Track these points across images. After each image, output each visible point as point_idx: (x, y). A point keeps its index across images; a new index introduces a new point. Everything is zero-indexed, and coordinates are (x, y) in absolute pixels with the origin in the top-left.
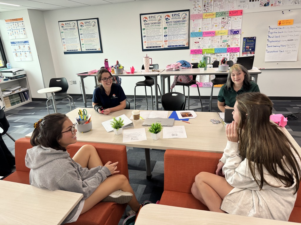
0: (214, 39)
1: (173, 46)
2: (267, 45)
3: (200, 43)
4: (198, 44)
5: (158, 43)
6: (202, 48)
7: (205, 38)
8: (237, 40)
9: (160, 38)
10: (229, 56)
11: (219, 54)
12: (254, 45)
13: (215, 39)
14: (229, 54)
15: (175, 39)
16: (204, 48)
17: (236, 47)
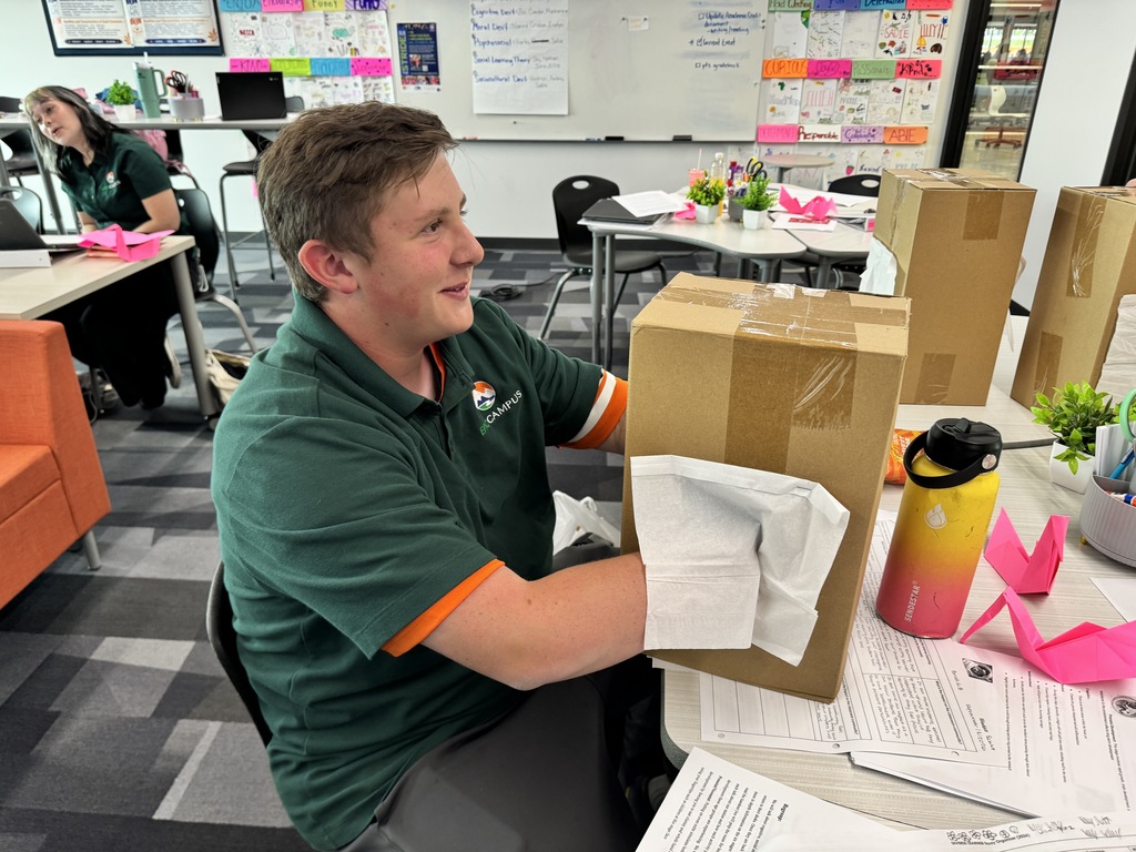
0: (304, 22)
1: (165, 41)
2: (475, 54)
3: (259, 35)
4: (252, 37)
5: (108, 26)
6: (266, 56)
7: (272, 17)
8: (381, 33)
9: (112, 9)
10: (361, 88)
11: (328, 81)
12: (435, 52)
13: (308, 25)
14: (358, 79)
15: (167, 15)
16: (276, 56)
17: (380, 56)
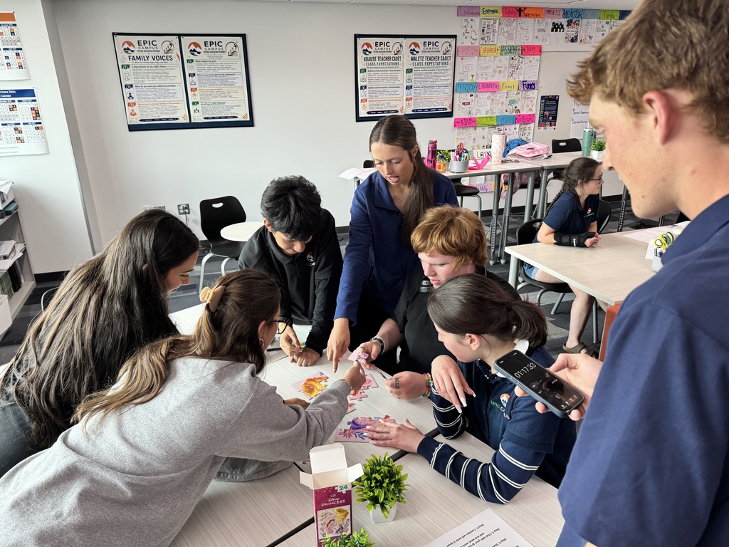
0: (496, 97)
1: (423, 110)
2: (574, 110)
3: (472, 105)
4: (468, 106)
5: (392, 103)
6: (475, 116)
7: (480, 95)
8: (531, 101)
9: (397, 93)
10: (517, 130)
11: (502, 128)
12: (556, 110)
13: (498, 98)
14: (517, 126)
15: (427, 95)
16: (479, 115)
17: (529, 113)
